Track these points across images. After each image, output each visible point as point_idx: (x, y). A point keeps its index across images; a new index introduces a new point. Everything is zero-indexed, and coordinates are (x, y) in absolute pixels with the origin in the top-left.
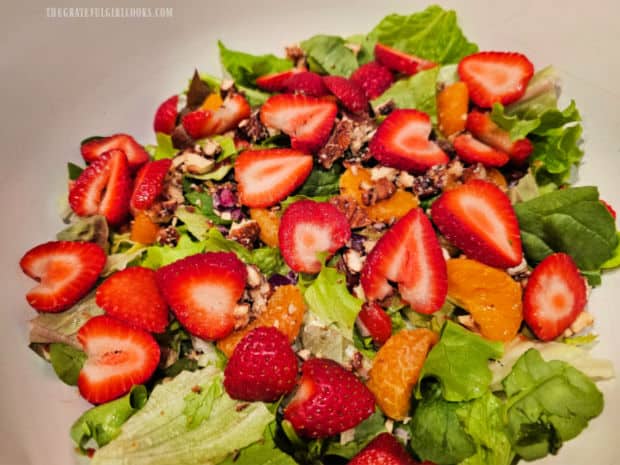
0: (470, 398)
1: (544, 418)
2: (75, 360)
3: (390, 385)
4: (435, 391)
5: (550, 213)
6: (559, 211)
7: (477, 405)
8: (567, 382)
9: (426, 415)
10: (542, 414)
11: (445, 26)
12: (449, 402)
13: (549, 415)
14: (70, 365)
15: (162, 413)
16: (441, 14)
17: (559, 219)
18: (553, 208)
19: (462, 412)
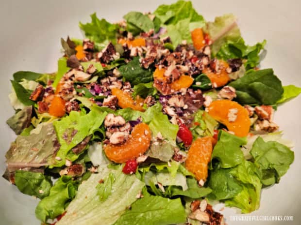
0: (236, 165)
1: (271, 166)
2: (29, 181)
3: (199, 164)
4: (217, 166)
5: (252, 82)
6: (256, 81)
7: (240, 167)
8: (277, 150)
9: (216, 177)
10: (269, 165)
11: (187, 8)
12: (226, 169)
13: (272, 165)
14: (27, 183)
15: (86, 197)
16: (184, 3)
17: (256, 84)
18: (253, 80)
19: (233, 172)
